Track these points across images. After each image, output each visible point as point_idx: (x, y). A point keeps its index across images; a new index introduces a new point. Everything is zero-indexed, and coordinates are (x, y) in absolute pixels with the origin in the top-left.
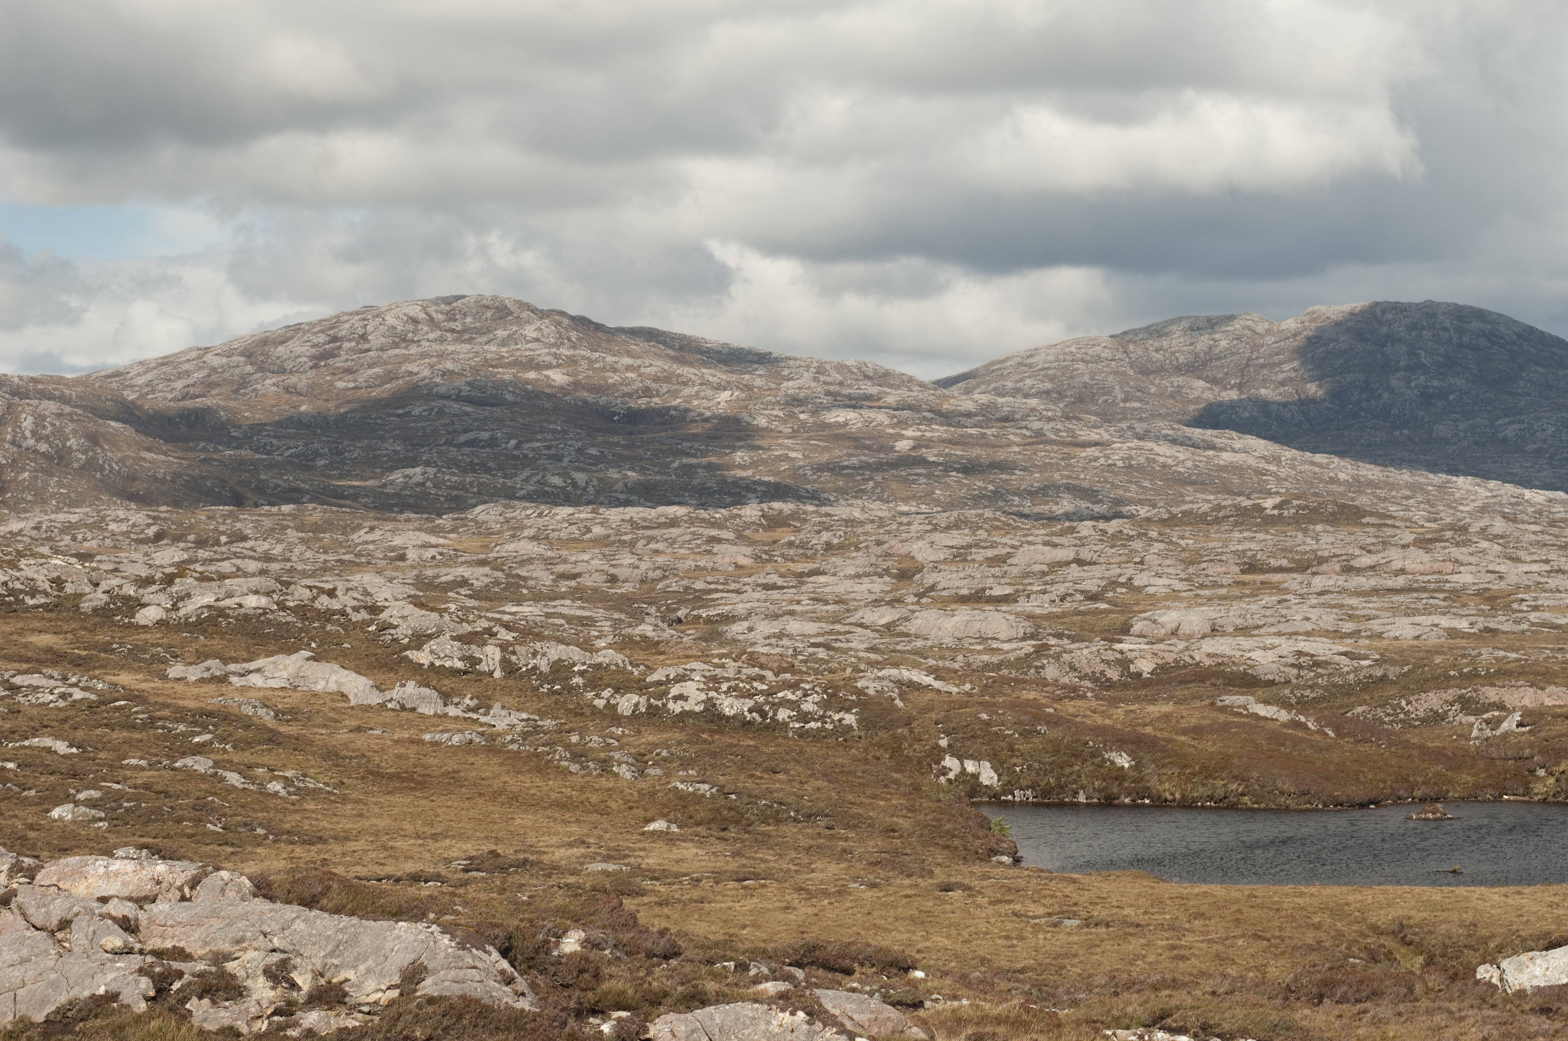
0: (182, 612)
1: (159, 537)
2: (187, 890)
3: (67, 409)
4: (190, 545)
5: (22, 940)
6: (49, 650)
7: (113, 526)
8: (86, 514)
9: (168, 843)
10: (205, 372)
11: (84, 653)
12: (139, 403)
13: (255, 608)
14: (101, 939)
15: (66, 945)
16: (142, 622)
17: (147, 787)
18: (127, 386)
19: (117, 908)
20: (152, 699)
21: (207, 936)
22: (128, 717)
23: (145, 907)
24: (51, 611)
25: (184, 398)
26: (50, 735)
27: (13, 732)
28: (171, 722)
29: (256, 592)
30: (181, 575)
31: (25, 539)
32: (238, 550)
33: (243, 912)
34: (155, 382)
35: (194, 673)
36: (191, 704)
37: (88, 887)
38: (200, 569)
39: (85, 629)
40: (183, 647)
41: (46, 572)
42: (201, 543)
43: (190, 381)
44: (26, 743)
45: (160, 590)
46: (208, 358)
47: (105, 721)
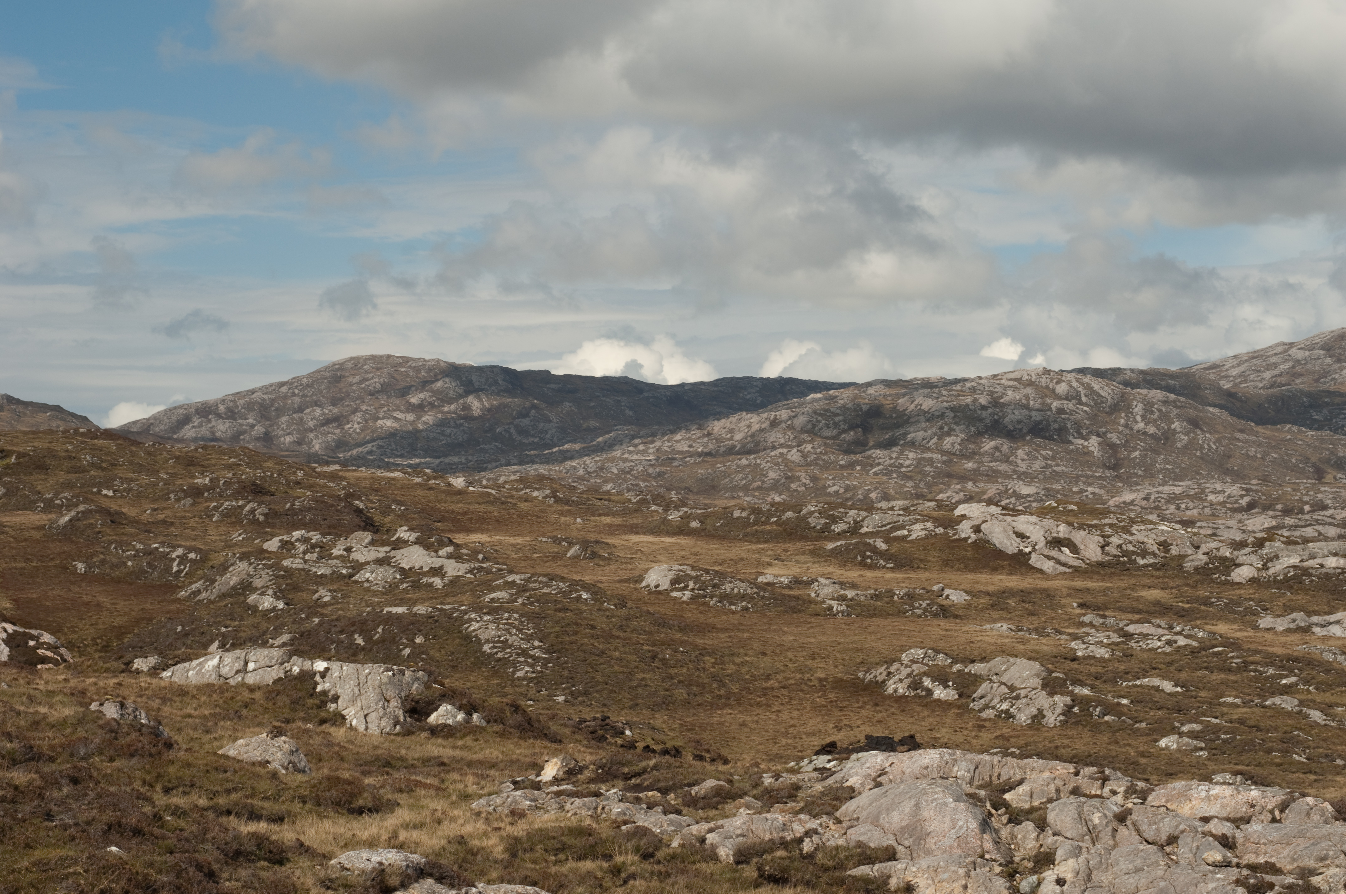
0: (1271, 571)
1: (1251, 506)
2: (1277, 813)
3: (1172, 396)
4: (1278, 513)
5: (1136, 852)
6: (1157, 603)
7: (1211, 497)
8: (1188, 487)
9: (1259, 771)
10: (1290, 364)
11: (1187, 606)
12: (1233, 390)
13: (1334, 568)
14: (1203, 853)
15: (1174, 857)
16: (1237, 580)
17: (1241, 721)
18: (1223, 377)
19: (1216, 827)
20: (1246, 646)
21: (1295, 853)
22: (1225, 661)
23: (1242, 827)
24: (1158, 569)
25: (1272, 386)
26: (1158, 676)
27: (1127, 673)
28: (1262, 666)
29: (1336, 554)
30: (1270, 539)
31: (1136, 508)
32: (1320, 518)
33: (1326, 833)
34: (1247, 373)
35: (1281, 624)
36: (1279, 651)
37: (1192, 808)
38: (1286, 533)
39: (1188, 585)
40: (1272, 601)
41: (1154, 536)
42: (1287, 512)
43: (1277, 372)
44: (1138, 682)
45: (1253, 552)
46: (1293, 351)
47: (1205, 664)
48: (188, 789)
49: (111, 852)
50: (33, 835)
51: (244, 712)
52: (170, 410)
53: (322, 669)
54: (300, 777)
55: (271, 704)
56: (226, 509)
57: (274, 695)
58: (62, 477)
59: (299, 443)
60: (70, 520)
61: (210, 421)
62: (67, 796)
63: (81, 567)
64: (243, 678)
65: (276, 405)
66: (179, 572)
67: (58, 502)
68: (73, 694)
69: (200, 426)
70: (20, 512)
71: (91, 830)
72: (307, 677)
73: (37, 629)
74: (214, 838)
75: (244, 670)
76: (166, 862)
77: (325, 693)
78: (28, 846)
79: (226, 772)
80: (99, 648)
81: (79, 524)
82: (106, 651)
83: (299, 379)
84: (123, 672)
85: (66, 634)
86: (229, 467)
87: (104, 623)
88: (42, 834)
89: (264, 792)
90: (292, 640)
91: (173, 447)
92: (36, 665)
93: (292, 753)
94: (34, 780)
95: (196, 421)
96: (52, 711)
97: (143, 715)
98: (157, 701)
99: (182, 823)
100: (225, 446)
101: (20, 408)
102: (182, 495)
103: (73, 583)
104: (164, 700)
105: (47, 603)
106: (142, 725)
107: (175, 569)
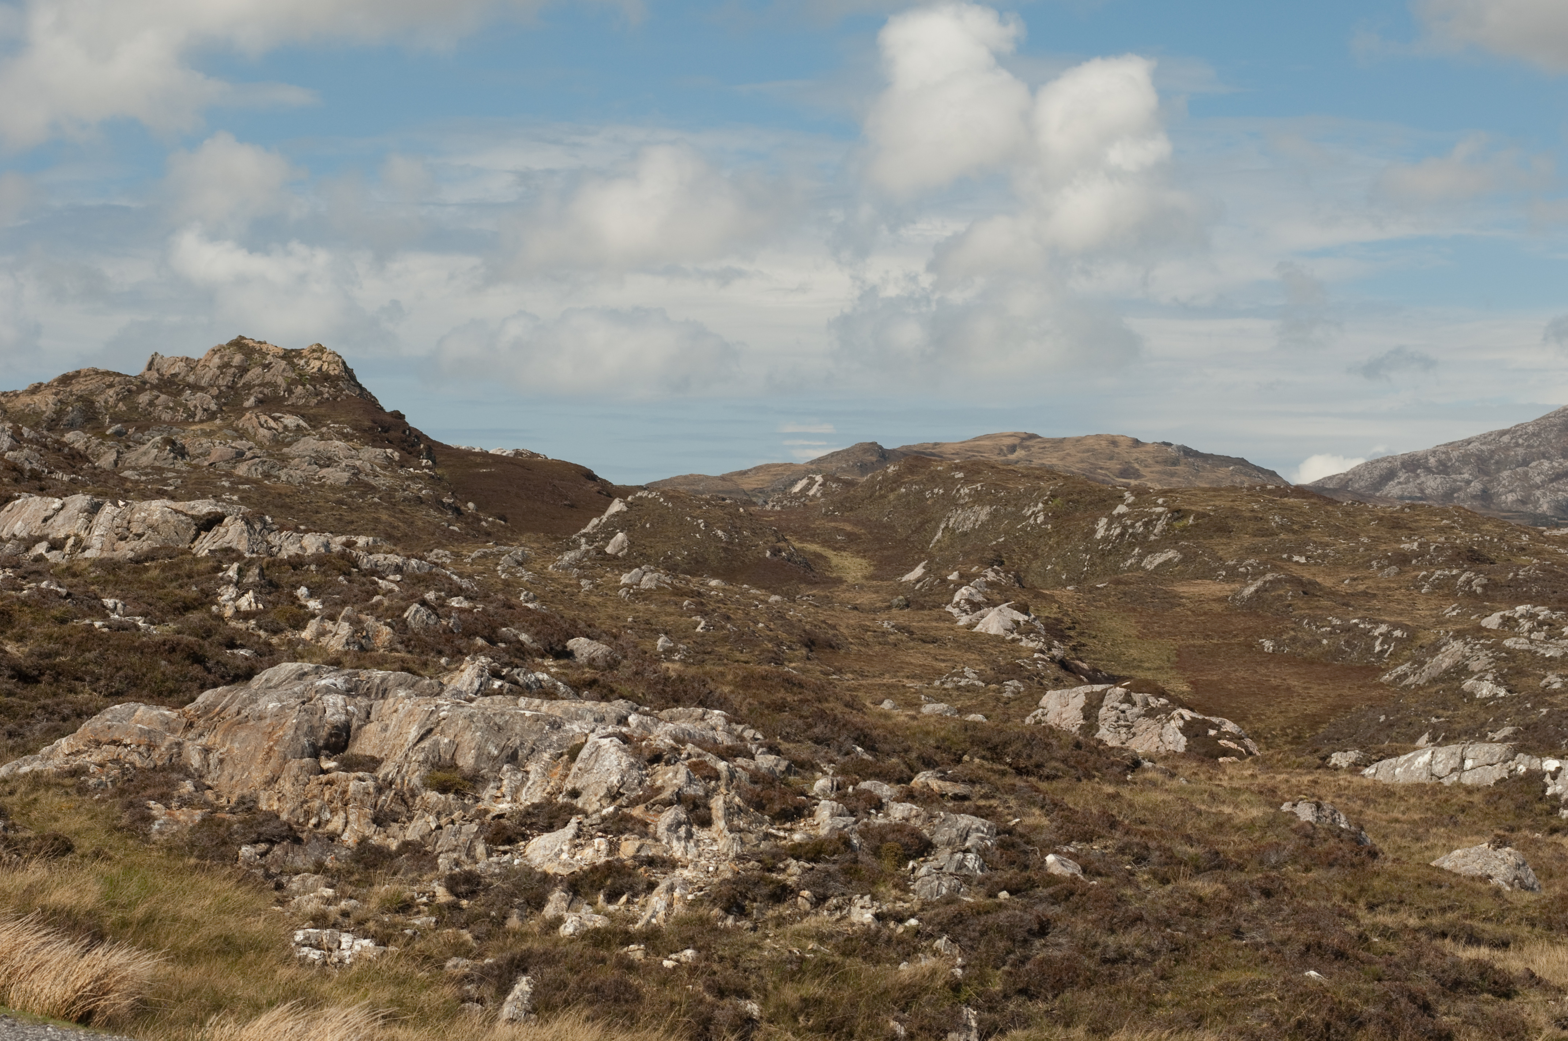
48: (1396, 906)
49: (1309, 977)
50: (1220, 955)
51: (1461, 817)
52: (1372, 463)
53: (1553, 769)
54: (1528, 896)
55: (1492, 809)
56: (1437, 579)
57: (1495, 798)
58: (1247, 541)
59: (1523, 502)
60: (1256, 591)
61: (1418, 476)
62: (1259, 911)
63: (1268, 645)
64: (1459, 778)
65: (1496, 457)
66: (1383, 652)
67: (1242, 570)
68: (1261, 793)
69: (1407, 481)
70: (1199, 581)
71: (1287, 950)
72: (1535, 778)
73: (1218, 716)
74: (1429, 965)
75: (1460, 768)
76: (1373, 991)
77: (1556, 797)
78: (1214, 967)
79: (1440, 887)
80: (1289, 739)
81: (1266, 595)
82: (1298, 744)
83: (1523, 426)
84: (1318, 767)
85: (1251, 723)
86: (1441, 530)
87: (1295, 710)
88: (1231, 953)
89: (1486, 912)
90: (1515, 733)
91: (1375, 506)
92: (1217, 758)
93: (1518, 867)
94: (1220, 891)
95: (1402, 476)
96: (1237, 811)
97: (1343, 818)
98: (1359, 802)
99: (1392, 946)
100: (1436, 506)
101: (1199, 462)
102: (1386, 562)
103: (1260, 664)
104: (1367, 801)
105: (1230, 687)
106: (1342, 830)
107: (1378, 649)
